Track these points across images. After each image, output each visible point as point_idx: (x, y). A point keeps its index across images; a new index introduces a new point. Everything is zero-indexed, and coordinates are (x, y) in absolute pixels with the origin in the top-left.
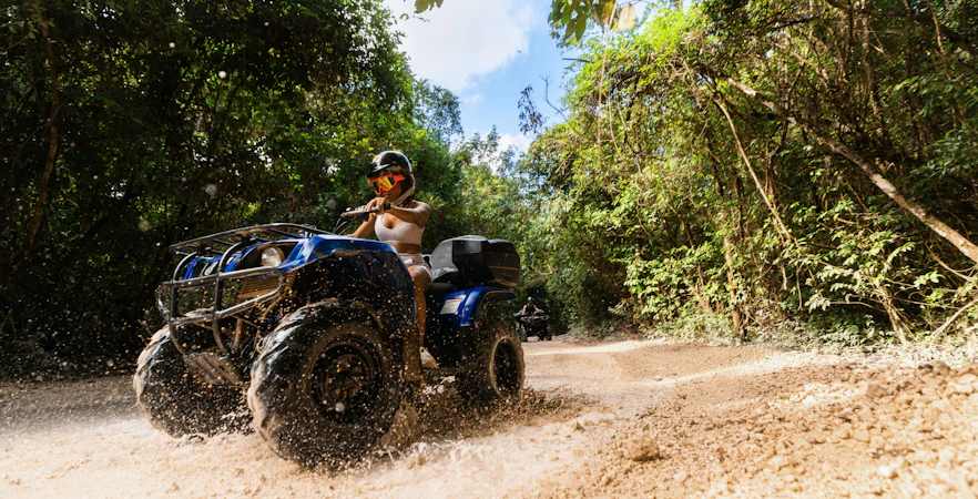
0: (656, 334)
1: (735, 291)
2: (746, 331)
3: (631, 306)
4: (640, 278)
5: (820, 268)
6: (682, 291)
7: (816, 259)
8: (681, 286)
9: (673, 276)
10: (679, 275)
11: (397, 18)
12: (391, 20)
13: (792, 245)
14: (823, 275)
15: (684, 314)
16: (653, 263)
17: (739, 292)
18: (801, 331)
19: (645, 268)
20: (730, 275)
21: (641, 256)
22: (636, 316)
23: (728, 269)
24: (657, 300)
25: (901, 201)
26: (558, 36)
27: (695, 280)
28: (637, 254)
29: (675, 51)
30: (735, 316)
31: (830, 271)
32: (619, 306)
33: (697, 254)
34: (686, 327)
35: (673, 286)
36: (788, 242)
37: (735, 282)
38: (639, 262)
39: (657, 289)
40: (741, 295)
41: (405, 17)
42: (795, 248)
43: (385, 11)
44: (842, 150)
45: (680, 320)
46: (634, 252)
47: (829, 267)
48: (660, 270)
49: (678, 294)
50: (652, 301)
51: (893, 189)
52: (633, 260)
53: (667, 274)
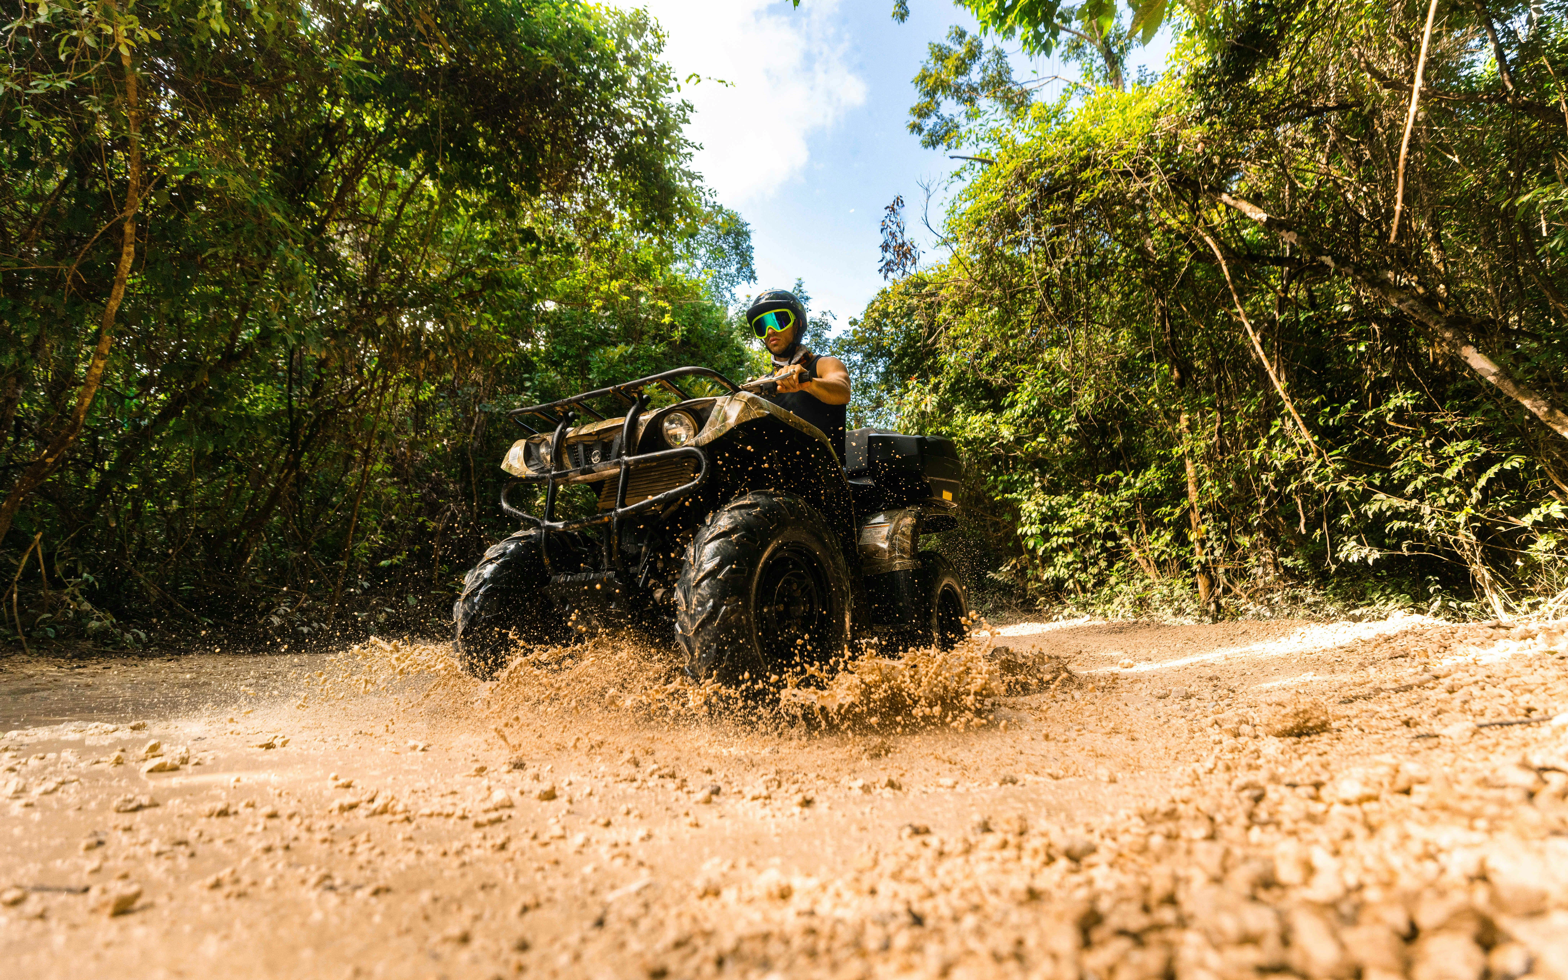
0: (1066, 612)
1: (1203, 542)
2: (1219, 607)
3: (1024, 569)
4: (1042, 522)
5: (1366, 497)
6: (1110, 544)
7: (1360, 483)
8: (1110, 535)
9: (1097, 521)
10: (1106, 518)
11: (681, 81)
12: (672, 84)
13: (1319, 462)
14: (1371, 509)
15: (1113, 580)
16: (1064, 498)
17: (1209, 544)
18: (1316, 603)
19: (1051, 508)
20: (1194, 517)
21: (1043, 488)
22: (1033, 585)
23: (1192, 507)
24: (1070, 558)
25: (1508, 388)
26: (921, 130)
27: (1132, 527)
28: (1037, 485)
29: (1140, 146)
30: (1202, 582)
31: (1382, 502)
32: (1004, 569)
33: (1138, 485)
34: (1117, 601)
35: (1097, 535)
36: (1311, 457)
37: (1203, 528)
38: (1041, 497)
39: (1071, 540)
40: (1213, 549)
41: (694, 79)
42: (1323, 465)
43: (663, 68)
44: (1411, 307)
45: (1106, 590)
46: (1032, 481)
47: (1381, 496)
48: (1076, 510)
49: (1104, 549)
50: (1060, 559)
51: (1494, 369)
52: (1031, 494)
53: (1086, 516)
